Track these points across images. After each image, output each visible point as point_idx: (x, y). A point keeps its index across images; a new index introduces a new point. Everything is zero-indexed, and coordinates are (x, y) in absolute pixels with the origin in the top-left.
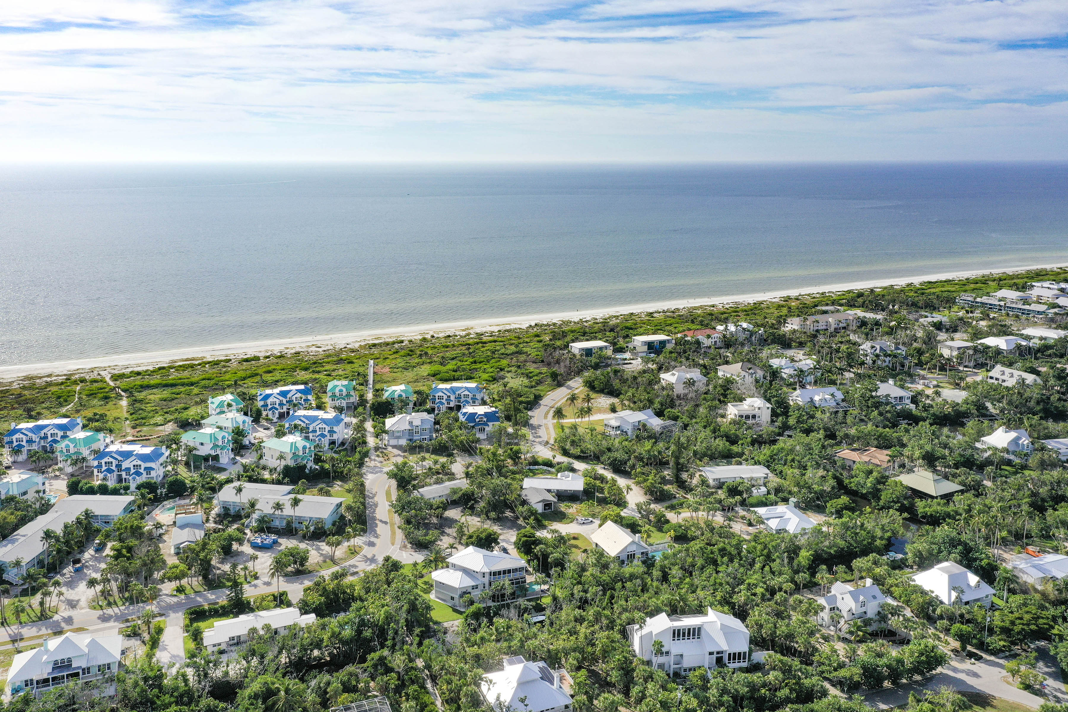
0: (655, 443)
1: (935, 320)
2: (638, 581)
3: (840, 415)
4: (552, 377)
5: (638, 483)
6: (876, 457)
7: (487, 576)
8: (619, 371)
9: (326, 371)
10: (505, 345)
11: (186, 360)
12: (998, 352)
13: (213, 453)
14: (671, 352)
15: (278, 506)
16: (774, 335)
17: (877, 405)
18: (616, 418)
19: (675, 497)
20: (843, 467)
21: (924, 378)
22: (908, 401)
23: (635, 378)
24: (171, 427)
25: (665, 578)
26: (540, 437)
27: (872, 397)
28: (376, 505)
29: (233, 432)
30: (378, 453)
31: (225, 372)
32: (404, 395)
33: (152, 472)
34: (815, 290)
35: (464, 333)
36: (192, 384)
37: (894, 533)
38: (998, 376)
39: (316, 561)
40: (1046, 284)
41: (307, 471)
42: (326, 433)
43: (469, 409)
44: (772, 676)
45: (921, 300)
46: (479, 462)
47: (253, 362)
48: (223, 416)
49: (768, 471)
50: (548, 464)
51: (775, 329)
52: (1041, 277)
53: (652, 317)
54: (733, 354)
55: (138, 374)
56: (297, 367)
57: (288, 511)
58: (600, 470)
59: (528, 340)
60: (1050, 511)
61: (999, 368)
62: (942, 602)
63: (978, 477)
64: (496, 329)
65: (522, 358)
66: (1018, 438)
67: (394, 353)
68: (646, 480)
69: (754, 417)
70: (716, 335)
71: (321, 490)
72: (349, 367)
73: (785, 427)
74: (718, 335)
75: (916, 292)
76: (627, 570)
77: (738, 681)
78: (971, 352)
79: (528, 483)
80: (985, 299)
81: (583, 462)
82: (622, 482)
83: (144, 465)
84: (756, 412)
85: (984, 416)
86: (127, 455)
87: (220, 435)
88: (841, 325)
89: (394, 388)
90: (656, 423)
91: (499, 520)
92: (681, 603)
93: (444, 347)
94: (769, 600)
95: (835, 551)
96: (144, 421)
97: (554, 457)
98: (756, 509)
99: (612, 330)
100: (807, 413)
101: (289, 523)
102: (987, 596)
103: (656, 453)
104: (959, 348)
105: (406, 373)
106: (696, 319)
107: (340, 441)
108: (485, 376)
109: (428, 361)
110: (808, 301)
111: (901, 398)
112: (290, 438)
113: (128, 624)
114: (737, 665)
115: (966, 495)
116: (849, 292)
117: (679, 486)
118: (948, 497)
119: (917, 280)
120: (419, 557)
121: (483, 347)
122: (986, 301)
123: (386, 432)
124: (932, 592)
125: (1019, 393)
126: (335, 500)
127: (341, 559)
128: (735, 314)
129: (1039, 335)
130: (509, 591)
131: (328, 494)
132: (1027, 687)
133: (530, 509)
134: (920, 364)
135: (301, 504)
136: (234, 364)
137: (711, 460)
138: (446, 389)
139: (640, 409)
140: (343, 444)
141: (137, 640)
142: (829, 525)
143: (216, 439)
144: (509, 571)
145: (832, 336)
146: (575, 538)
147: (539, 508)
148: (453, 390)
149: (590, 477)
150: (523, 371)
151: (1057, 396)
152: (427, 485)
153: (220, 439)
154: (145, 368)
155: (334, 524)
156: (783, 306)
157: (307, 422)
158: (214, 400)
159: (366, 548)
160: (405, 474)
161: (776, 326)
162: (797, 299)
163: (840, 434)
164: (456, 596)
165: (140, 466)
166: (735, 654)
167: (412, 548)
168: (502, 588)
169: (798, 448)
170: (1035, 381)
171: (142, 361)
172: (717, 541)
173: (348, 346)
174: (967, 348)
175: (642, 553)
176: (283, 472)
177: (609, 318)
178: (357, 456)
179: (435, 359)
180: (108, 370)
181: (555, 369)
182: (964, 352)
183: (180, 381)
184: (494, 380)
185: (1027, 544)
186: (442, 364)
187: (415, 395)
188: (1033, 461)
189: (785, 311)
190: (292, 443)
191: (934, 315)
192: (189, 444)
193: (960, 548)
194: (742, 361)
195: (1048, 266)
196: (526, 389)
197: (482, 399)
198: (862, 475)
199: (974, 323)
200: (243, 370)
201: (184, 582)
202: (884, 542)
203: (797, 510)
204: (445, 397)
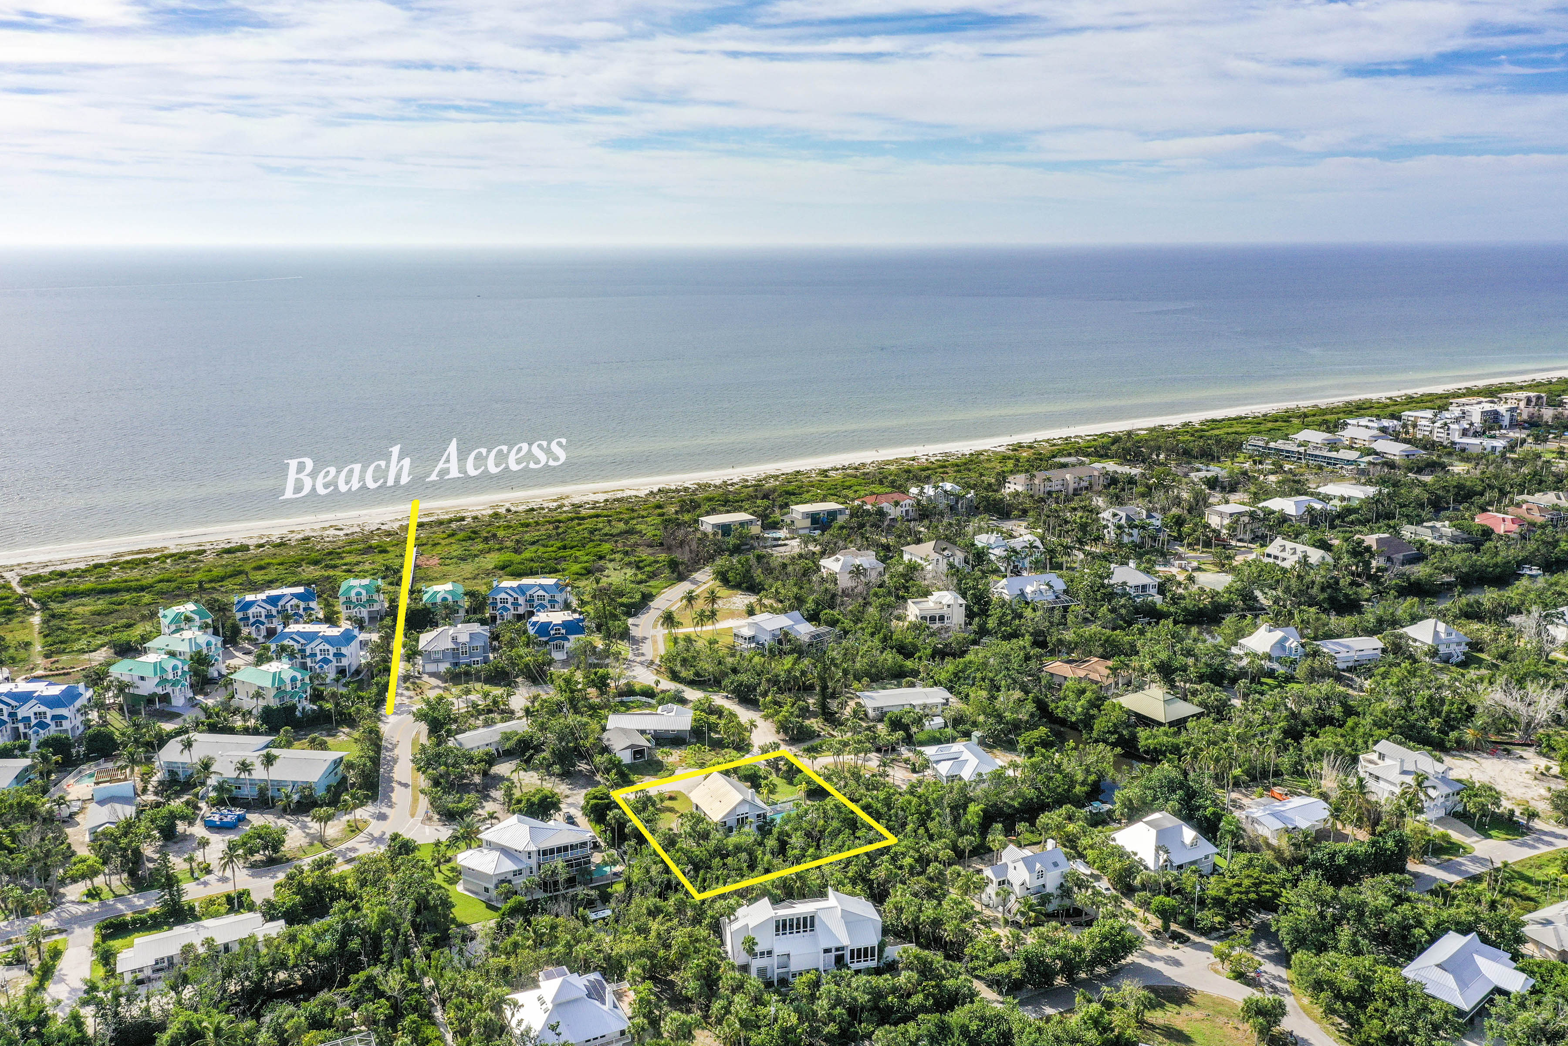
0: (799, 658)
1: (1209, 475)
2: (744, 856)
3: (1057, 615)
4: (670, 567)
5: (766, 717)
6: (1096, 671)
7: (534, 857)
8: (764, 557)
9: (345, 564)
10: (609, 521)
11: (138, 553)
12: (1284, 519)
13: (160, 691)
14: (842, 528)
15: (244, 767)
16: (987, 501)
17: (1110, 596)
18: (749, 624)
19: (819, 736)
20: (1050, 687)
21: (1180, 557)
22: (1153, 591)
23: (784, 566)
24: (104, 655)
25: (782, 848)
26: (643, 654)
27: (1103, 586)
28: (395, 761)
29: (192, 658)
30: (408, 684)
31: (195, 570)
32: (450, 598)
33: (64, 722)
34: (1057, 433)
35: (555, 504)
36: (142, 589)
37: (1101, 776)
38: (1278, 553)
39: (298, 844)
40: (1364, 421)
41: (297, 713)
42: (331, 657)
43: (542, 617)
44: (904, 978)
45: (1196, 446)
46: (550, 693)
47: (239, 554)
48: (177, 635)
49: (948, 695)
50: (649, 693)
51: (994, 491)
52: (1362, 412)
53: (826, 476)
54: (928, 528)
55: (62, 574)
56: (303, 560)
57: (259, 773)
58: (719, 700)
59: (644, 513)
60: (1307, 738)
61: (1279, 541)
62: (1146, 868)
63: (1224, 695)
64: (601, 497)
65: (634, 539)
66: (1285, 639)
67: (449, 536)
68: (777, 713)
69: (942, 618)
70: (908, 501)
71: (313, 741)
72: (380, 558)
73: (983, 631)
74: (911, 502)
75: (1193, 435)
76: (733, 839)
77: (858, 987)
78: (1246, 519)
79: (614, 721)
80: (1280, 444)
81: (699, 689)
82: (744, 715)
83: (50, 713)
84: (945, 611)
85: (1251, 609)
86: (24, 698)
87: (169, 664)
88: (1083, 484)
89: (436, 588)
90: (804, 630)
91: (567, 775)
92: (798, 884)
93: (523, 525)
94: (919, 874)
95: (1019, 803)
96: (63, 646)
97: (657, 683)
98: (922, 749)
99: (766, 496)
100: (1013, 611)
101: (262, 791)
102: (1206, 857)
103: (798, 674)
104: (1231, 515)
105: (463, 565)
106: (886, 478)
107: (353, 669)
108: (576, 568)
109: (497, 546)
110: (1046, 449)
111: (1144, 587)
112: (274, 667)
113: (10, 947)
114: (862, 965)
115: (1204, 720)
116: (1103, 435)
117: (826, 720)
118: (1180, 724)
119: (1196, 418)
120: (445, 833)
121: (579, 524)
122: (1282, 447)
123: (420, 653)
124: (1135, 854)
125: (1299, 576)
126: (332, 755)
127: (336, 840)
128: (941, 470)
129: (1339, 494)
130: (562, 877)
131: (323, 746)
132: (1240, 976)
133: (611, 760)
134: (1179, 539)
135: (277, 764)
136: (210, 558)
137: (872, 681)
138: (512, 588)
139: (784, 611)
140: (358, 672)
141: (20, 969)
142: (1015, 766)
143: (163, 670)
144: (566, 848)
145: (1068, 500)
146: (671, 798)
147: (626, 757)
148: (521, 590)
149: (703, 711)
150: (632, 559)
151: (1349, 579)
152: (469, 729)
153: (170, 670)
154: (72, 566)
155: (328, 789)
156: (1009, 458)
157: (302, 641)
158: (167, 612)
159: (374, 822)
160: (439, 714)
161: (995, 488)
162: (1031, 447)
163: (1052, 640)
164: (491, 886)
165: (45, 713)
166: (859, 950)
167: (440, 820)
168: (553, 872)
169: (991, 661)
170: (1323, 558)
171: (70, 555)
172: (862, 795)
173: (383, 527)
174: (1241, 514)
175: (759, 816)
176: (261, 716)
177: (764, 479)
178: (374, 690)
179: (508, 544)
180: (17, 569)
181: (677, 555)
182: (1238, 520)
183: (124, 585)
184: (588, 572)
185: (1275, 785)
186: (516, 551)
187: (466, 598)
188: (1301, 671)
189: (1010, 464)
190: (274, 674)
191: (1211, 467)
192: (121, 679)
193: (1180, 792)
194: (938, 538)
195: (1374, 396)
196: (633, 586)
197: (566, 601)
198: (1072, 696)
199: (1262, 477)
200: (222, 566)
201: (99, 881)
202: (1085, 789)
203: (979, 749)
204: (510, 600)
